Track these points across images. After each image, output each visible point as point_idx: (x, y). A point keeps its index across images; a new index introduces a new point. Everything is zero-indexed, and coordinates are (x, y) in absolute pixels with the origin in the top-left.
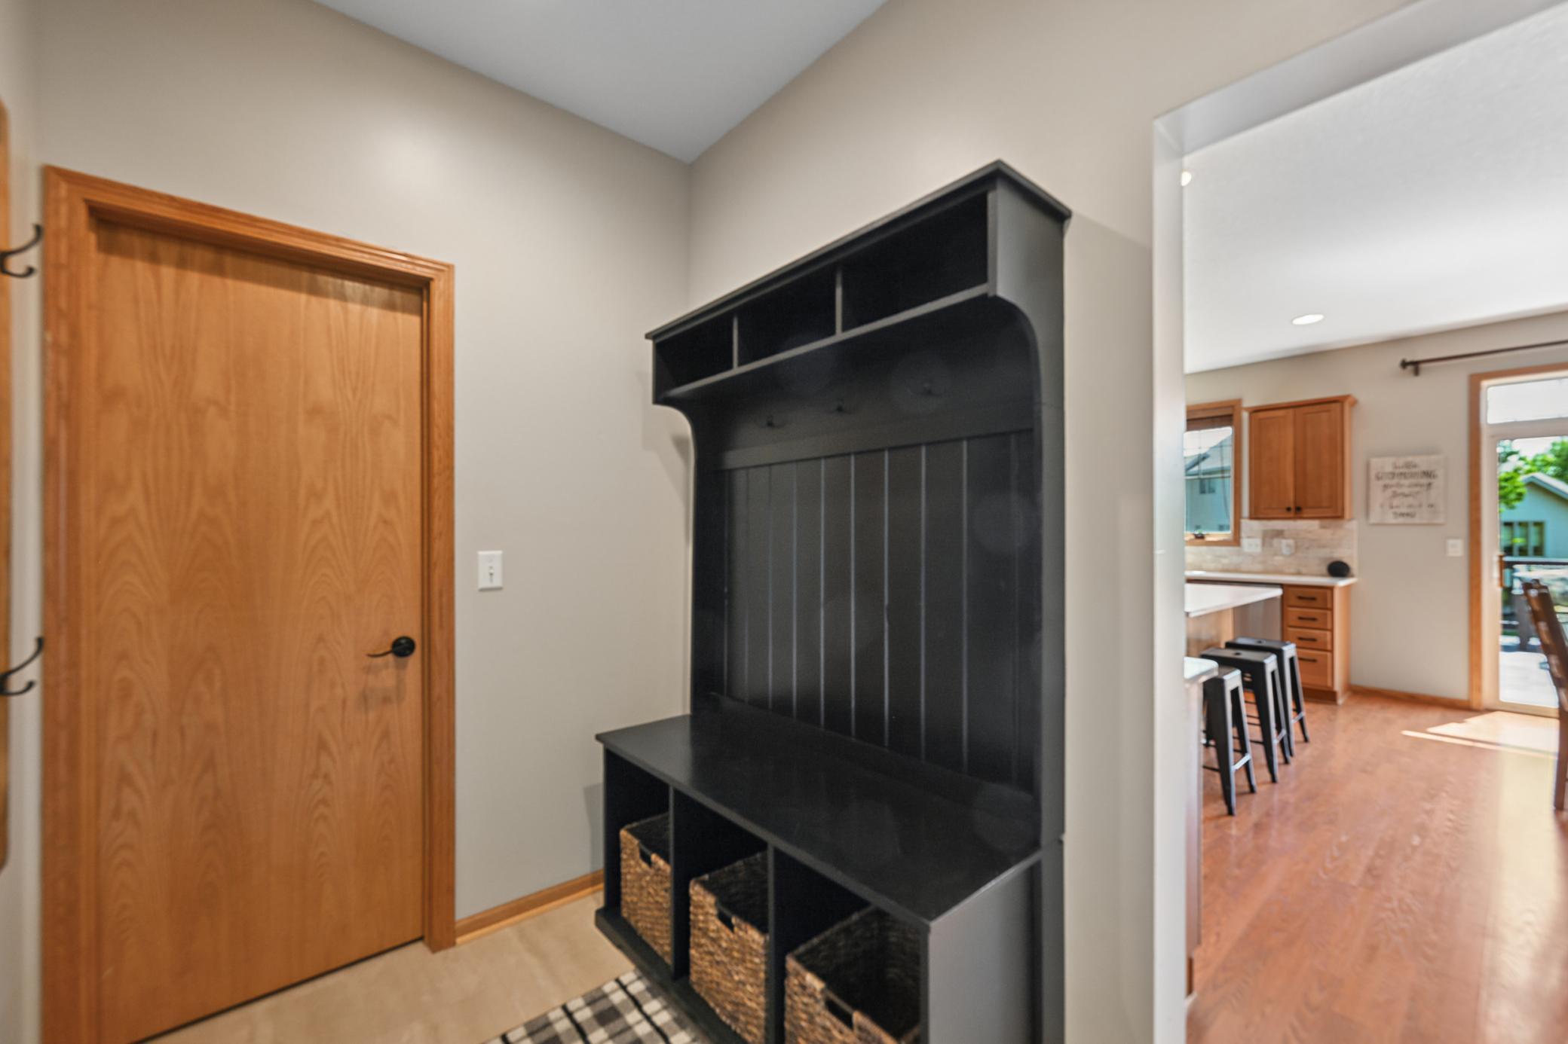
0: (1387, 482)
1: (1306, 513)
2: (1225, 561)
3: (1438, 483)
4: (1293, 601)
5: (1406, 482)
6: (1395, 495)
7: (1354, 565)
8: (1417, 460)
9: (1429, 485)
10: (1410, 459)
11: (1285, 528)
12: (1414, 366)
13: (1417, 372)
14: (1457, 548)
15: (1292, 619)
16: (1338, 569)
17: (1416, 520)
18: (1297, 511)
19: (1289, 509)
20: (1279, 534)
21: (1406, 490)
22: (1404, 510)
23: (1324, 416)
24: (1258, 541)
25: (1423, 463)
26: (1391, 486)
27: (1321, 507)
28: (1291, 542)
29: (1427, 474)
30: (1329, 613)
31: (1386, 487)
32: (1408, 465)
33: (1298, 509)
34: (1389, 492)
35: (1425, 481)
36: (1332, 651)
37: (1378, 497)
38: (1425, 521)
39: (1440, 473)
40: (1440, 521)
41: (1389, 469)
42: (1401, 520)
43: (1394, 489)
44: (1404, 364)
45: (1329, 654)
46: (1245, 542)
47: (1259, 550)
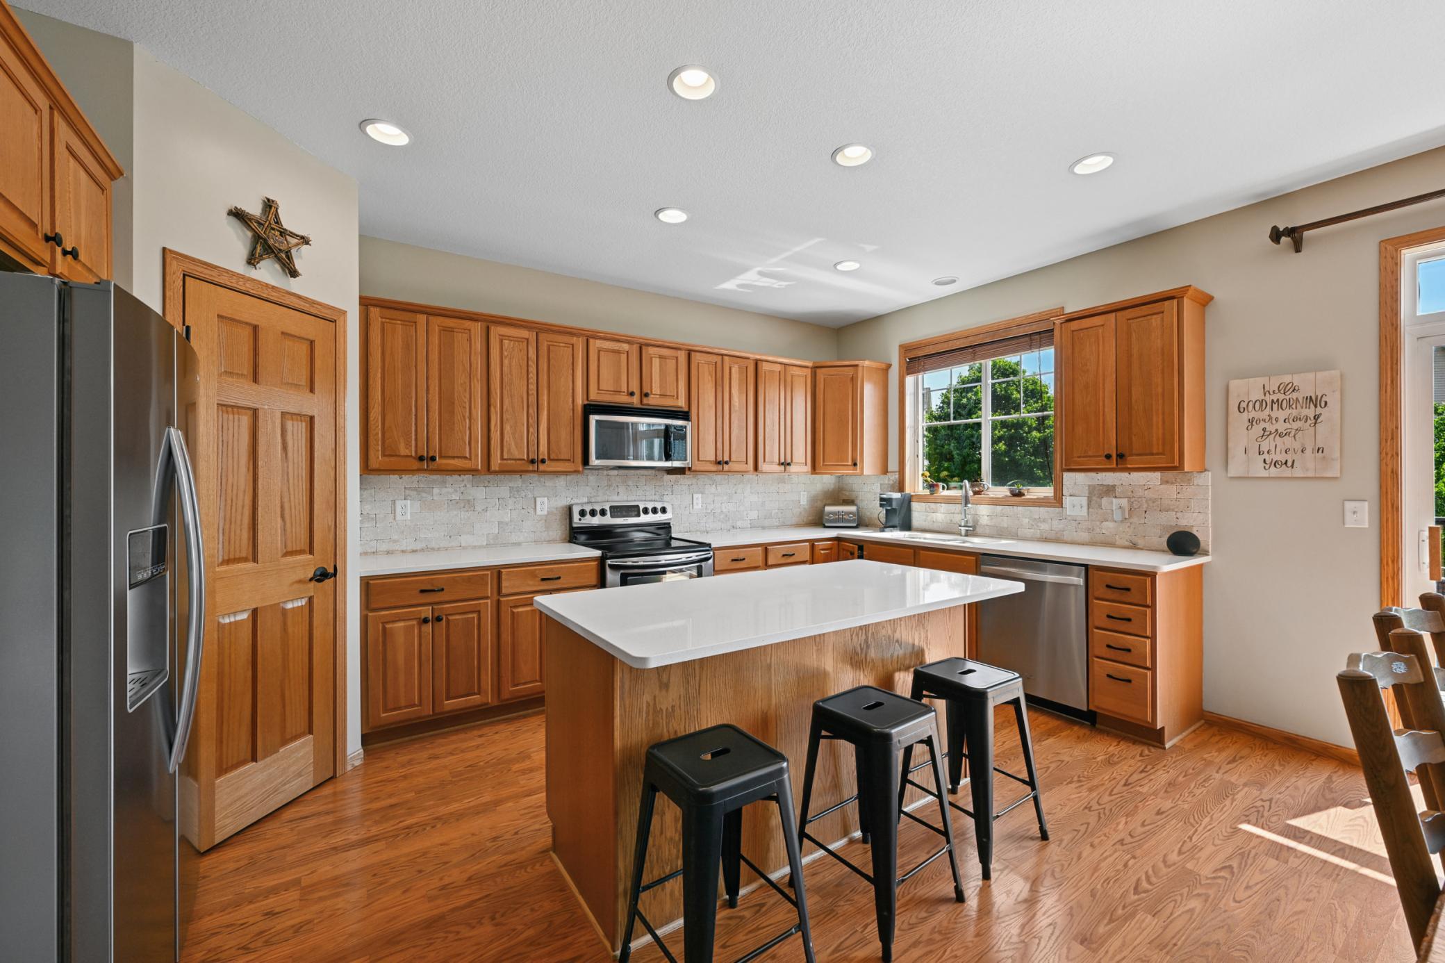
0: (1253, 414)
1: (1132, 461)
2: (1045, 526)
3: (1330, 414)
4: (1100, 590)
5: (1282, 415)
6: (1265, 434)
7: (1206, 537)
8: (1297, 380)
9: (1316, 417)
10: (1287, 379)
11: (1117, 483)
12: (1294, 237)
13: (1298, 247)
14: (1362, 516)
15: (1099, 618)
16: (1183, 543)
17: (1297, 472)
18: (1120, 460)
19: (1108, 457)
20: (1110, 491)
21: (1281, 427)
22: (1281, 457)
23: (1155, 321)
24: (1084, 501)
25: (1307, 384)
26: (1258, 421)
27: (1152, 454)
28: (1124, 502)
29: (1312, 401)
30: (1149, 611)
31: (1251, 421)
32: (1285, 388)
33: (1121, 456)
34: (1257, 429)
35: (1311, 412)
36: (1153, 669)
37: (1241, 437)
38: (1310, 474)
39: (1333, 399)
40: (1335, 472)
41: (1257, 395)
42: (1273, 471)
43: (1263, 425)
44: (1276, 235)
45: (1149, 673)
46: (1067, 501)
47: (1084, 512)
